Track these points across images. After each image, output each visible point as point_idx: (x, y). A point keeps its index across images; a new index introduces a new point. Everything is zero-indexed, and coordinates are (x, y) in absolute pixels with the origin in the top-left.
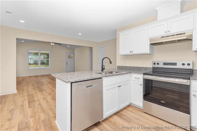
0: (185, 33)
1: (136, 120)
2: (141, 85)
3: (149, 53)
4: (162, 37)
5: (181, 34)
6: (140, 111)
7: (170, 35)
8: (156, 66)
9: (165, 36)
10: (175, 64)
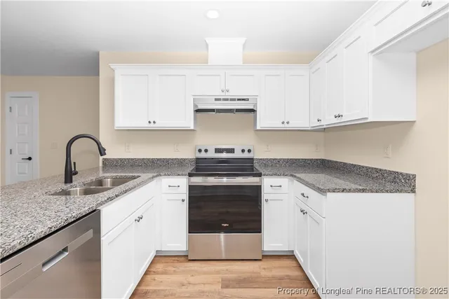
0: (248, 100)
1: (184, 289)
2: (183, 201)
3: (192, 128)
4: (216, 100)
5: (243, 100)
6: (181, 262)
7: (229, 97)
8: (203, 155)
9: (222, 97)
10: (232, 151)
